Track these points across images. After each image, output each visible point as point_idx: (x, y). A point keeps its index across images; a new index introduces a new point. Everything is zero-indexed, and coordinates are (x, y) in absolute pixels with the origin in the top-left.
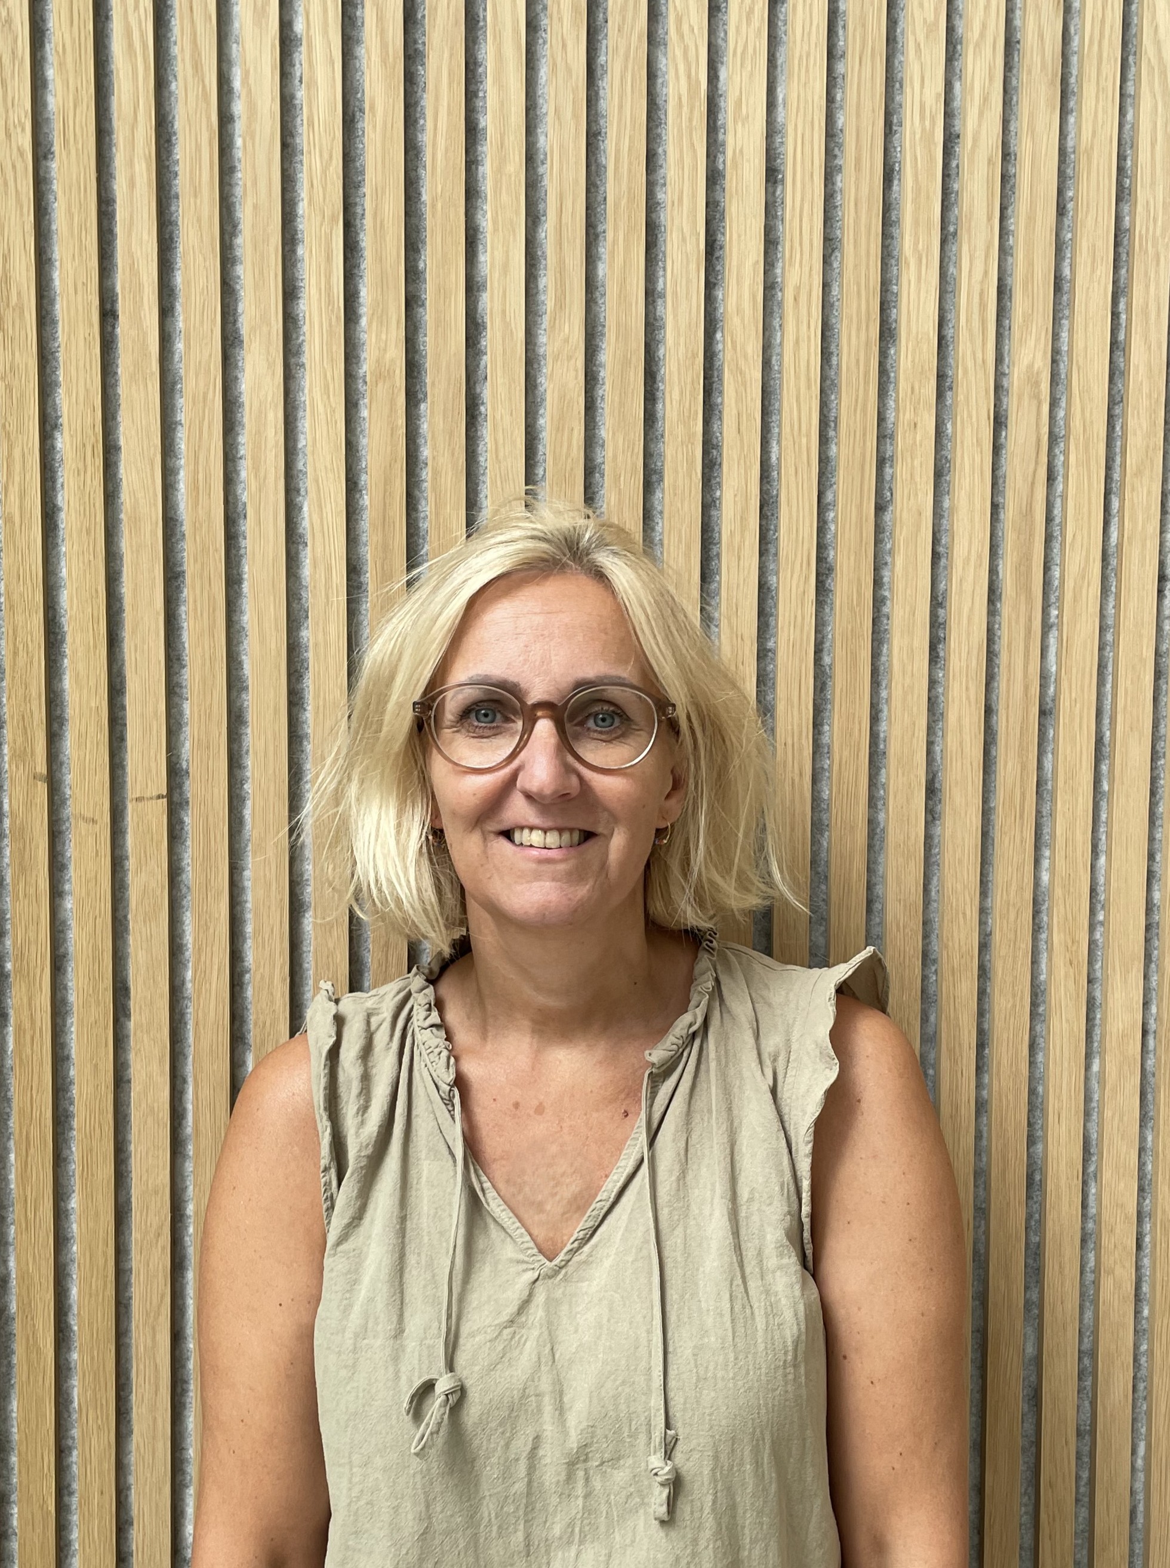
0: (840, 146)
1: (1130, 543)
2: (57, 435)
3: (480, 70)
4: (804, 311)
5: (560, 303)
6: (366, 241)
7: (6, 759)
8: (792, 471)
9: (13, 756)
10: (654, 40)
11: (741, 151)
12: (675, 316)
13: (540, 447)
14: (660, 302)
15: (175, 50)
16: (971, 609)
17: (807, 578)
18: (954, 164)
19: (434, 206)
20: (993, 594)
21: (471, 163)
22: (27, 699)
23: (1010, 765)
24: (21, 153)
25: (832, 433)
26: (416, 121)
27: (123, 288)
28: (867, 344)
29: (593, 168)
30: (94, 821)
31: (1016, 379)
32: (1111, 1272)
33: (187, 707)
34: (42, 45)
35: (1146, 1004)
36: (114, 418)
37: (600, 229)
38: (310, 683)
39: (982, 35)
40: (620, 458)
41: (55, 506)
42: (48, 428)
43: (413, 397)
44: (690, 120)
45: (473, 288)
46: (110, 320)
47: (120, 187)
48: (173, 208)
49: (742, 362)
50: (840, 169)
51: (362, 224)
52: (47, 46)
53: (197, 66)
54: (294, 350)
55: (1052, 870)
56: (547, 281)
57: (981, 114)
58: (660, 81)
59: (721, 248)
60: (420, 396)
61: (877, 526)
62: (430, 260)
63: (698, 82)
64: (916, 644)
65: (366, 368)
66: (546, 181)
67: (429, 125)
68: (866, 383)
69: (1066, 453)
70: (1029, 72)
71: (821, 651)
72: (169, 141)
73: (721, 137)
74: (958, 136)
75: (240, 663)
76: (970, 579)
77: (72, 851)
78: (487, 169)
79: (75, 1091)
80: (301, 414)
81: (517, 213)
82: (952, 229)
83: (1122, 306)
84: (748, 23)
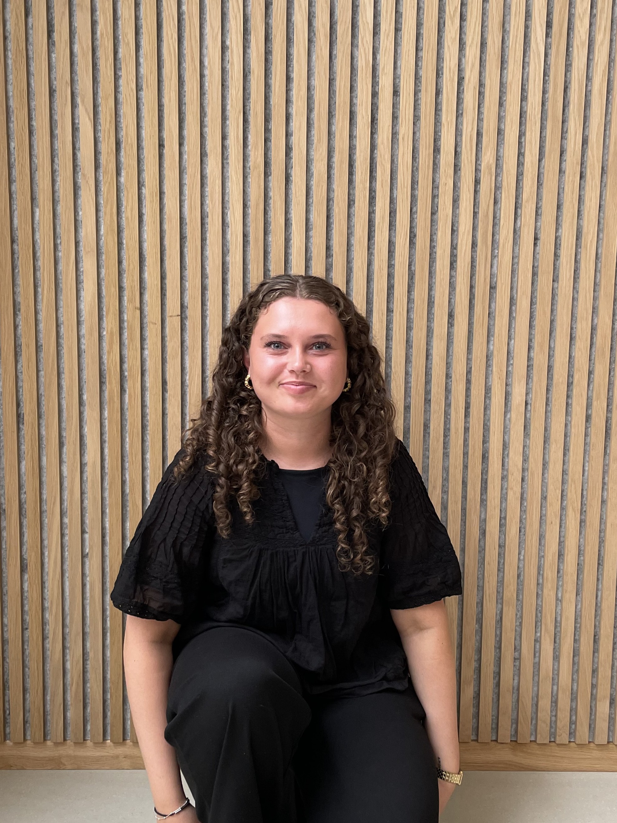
0: (420, 82)
1: (524, 227)
2: (143, 188)
3: (292, 57)
4: (406, 143)
5: (319, 140)
6: (251, 119)
7: (126, 302)
8: (401, 200)
9: (128, 301)
10: (354, 45)
11: (384, 86)
12: (360, 145)
13: (311, 192)
14: (354, 139)
15: (185, 52)
16: (465, 251)
17: (406, 239)
18: (462, 88)
19: (274, 107)
20: (474, 245)
21: (288, 90)
22: (133, 281)
23: (478, 307)
24: (132, 90)
25: (416, 186)
26: (269, 76)
27: (166, 137)
28: (429, 154)
29: (332, 91)
30: (155, 324)
31: (483, 167)
32: (512, 489)
33: (187, 284)
34: (139, 51)
35: (527, 394)
36: (163, 182)
37: (333, 113)
38: (230, 276)
39: (472, 42)
40: (339, 196)
41: (142, 213)
42: (140, 186)
43: (267, 174)
44: (366, 75)
45: (288, 135)
46: (162, 148)
47: (165, 101)
48: (183, 108)
49: (383, 163)
50: (420, 91)
51: (249, 113)
52: (141, 52)
53: (192, 58)
54: (225, 157)
55: (493, 345)
56: (314, 132)
57: (471, 71)
58: (356, 60)
59: (377, 120)
60: (269, 174)
61: (432, 220)
62: (273, 126)
63: (369, 61)
64: (445, 263)
65: (251, 164)
66: (315, 96)
67: (273, 78)
68: (428, 169)
69: (501, 193)
70: (489, 55)
71: (411, 265)
72: (182, 84)
73: (377, 80)
74: (464, 78)
75: (206, 269)
76: (465, 239)
77: (147, 334)
78: (294, 93)
79: (149, 417)
80: (227, 181)
81: (304, 109)
82: (461, 112)
83: (523, 140)
84: (387, 38)
